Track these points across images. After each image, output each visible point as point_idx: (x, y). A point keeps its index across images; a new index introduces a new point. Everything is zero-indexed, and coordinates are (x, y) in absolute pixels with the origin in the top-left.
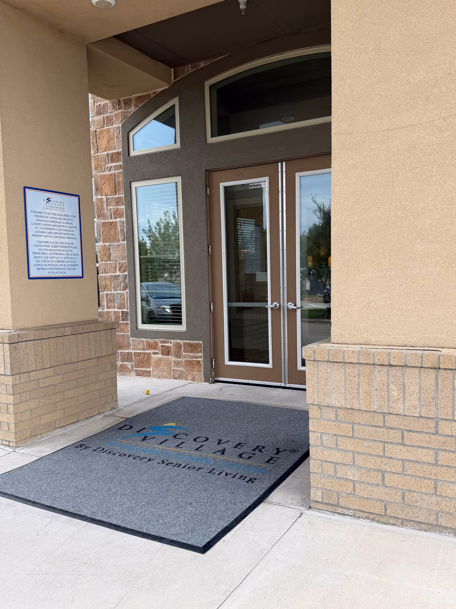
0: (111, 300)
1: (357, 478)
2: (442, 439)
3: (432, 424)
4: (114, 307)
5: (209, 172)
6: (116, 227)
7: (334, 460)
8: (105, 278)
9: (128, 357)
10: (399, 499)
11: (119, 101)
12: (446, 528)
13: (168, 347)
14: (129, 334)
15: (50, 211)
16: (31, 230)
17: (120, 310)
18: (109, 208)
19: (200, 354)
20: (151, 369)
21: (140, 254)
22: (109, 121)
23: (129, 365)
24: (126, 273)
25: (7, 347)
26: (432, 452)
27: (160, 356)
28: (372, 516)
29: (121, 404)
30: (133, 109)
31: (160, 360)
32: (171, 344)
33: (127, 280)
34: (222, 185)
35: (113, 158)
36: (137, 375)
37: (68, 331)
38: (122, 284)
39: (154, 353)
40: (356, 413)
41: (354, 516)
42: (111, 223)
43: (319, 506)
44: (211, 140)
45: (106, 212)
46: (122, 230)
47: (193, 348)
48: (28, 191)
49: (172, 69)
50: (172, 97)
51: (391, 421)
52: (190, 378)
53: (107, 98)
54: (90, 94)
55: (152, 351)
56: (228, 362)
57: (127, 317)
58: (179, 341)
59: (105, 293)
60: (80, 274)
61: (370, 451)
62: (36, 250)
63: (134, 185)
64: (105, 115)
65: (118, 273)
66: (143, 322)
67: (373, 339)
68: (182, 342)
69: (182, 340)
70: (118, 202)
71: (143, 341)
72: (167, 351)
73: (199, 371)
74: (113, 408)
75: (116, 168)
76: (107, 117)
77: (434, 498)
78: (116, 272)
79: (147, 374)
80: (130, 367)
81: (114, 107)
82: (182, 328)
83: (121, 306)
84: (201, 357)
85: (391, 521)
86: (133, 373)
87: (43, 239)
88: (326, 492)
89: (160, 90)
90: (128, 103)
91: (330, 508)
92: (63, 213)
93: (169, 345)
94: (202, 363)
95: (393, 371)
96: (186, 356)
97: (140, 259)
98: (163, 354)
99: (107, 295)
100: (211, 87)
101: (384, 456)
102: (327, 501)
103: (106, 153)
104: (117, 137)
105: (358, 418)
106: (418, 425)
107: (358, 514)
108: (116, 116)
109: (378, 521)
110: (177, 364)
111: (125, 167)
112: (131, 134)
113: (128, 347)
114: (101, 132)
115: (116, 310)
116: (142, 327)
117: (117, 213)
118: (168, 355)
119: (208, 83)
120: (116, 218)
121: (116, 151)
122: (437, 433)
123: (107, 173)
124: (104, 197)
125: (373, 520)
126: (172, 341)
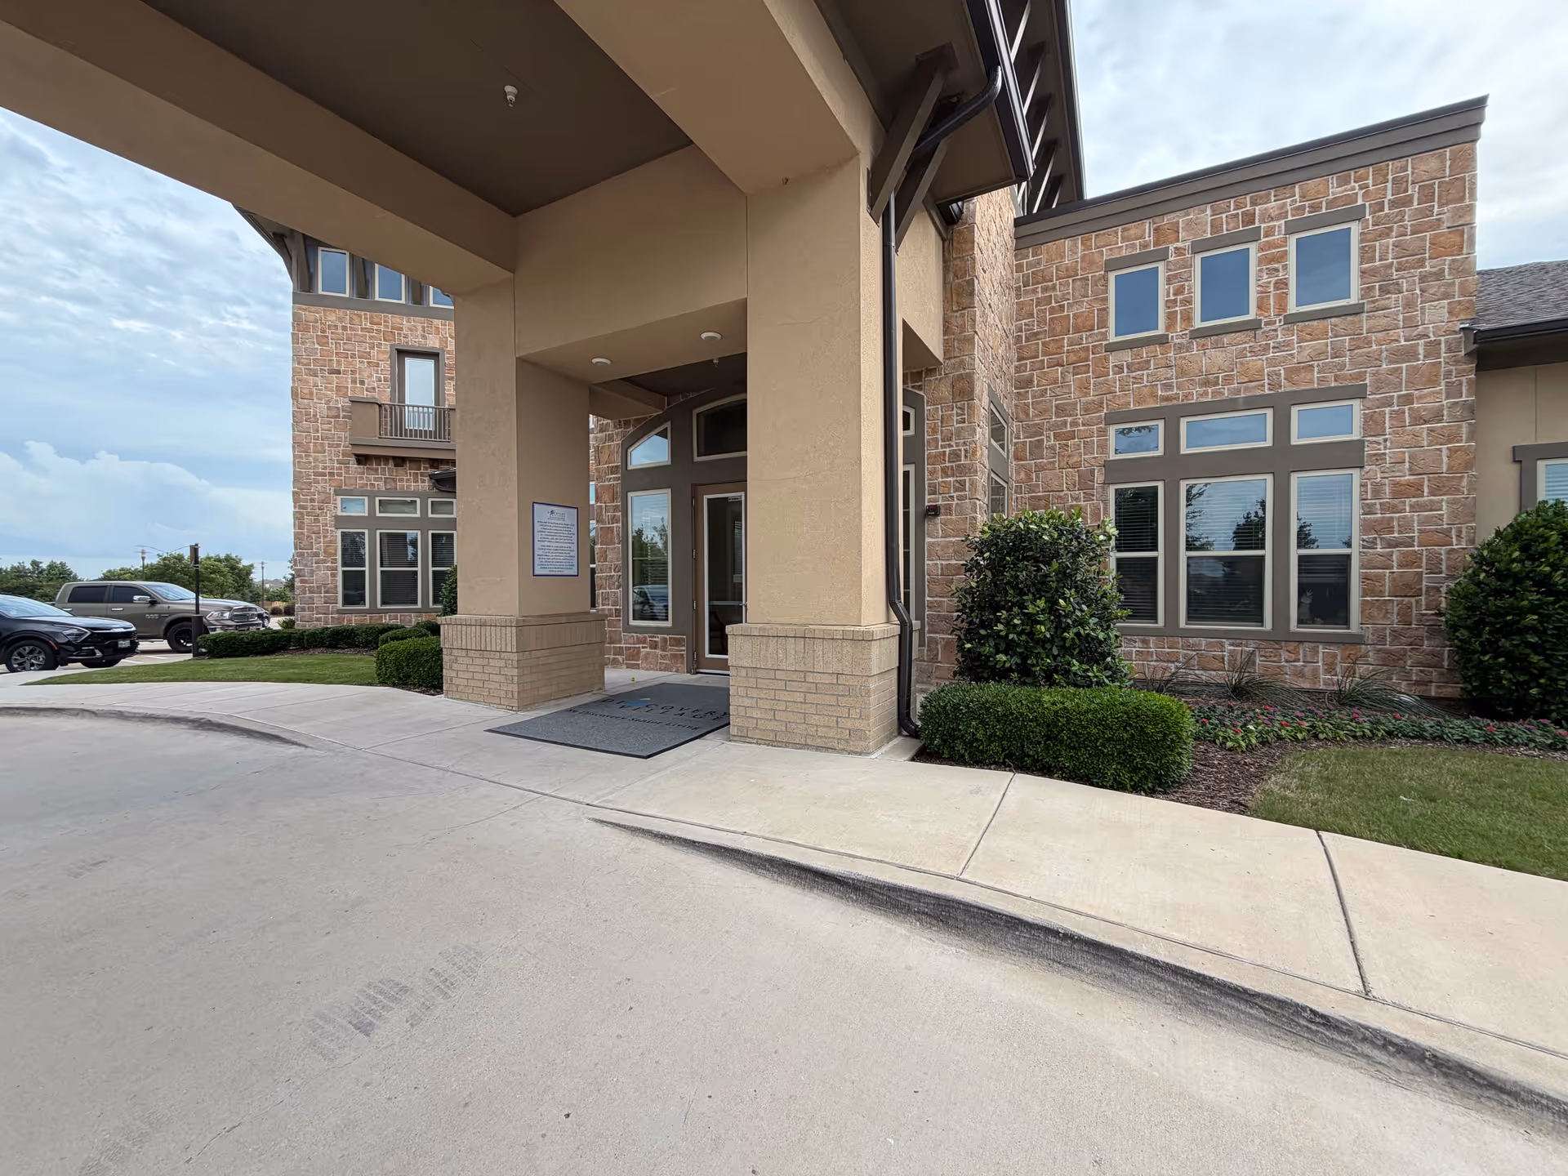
0: (606, 598)
1: (759, 716)
2: (809, 685)
3: (802, 675)
4: (608, 605)
5: (695, 486)
6: (612, 531)
7: (745, 704)
8: (601, 578)
9: (619, 651)
10: (784, 729)
11: (620, 422)
12: (811, 746)
13: (655, 642)
14: (621, 629)
15: (553, 521)
16: (537, 536)
17: (614, 608)
18: (608, 514)
19: (684, 648)
20: (640, 662)
21: (633, 557)
22: (611, 438)
23: (620, 658)
24: (620, 573)
25: (514, 629)
26: (802, 694)
27: (648, 650)
28: (767, 742)
29: (607, 687)
30: (631, 429)
31: (648, 653)
32: (658, 638)
33: (621, 580)
34: (706, 497)
35: (613, 470)
36: (627, 667)
37: (564, 620)
38: (616, 583)
39: (643, 648)
40: (758, 671)
41: (757, 743)
42: (609, 528)
43: (735, 739)
44: (697, 459)
45: (604, 517)
46: (618, 534)
47: (678, 642)
48: (536, 505)
49: (666, 398)
50: (666, 421)
51: (779, 675)
52: (674, 670)
53: (608, 419)
54: (591, 416)
55: (641, 646)
56: (708, 655)
57: (619, 613)
58: (666, 636)
59: (601, 591)
60: (576, 574)
61: (766, 696)
62: (540, 552)
63: (630, 495)
64: (607, 433)
65: (613, 573)
66: (634, 619)
67: (773, 620)
68: (668, 637)
69: (668, 635)
70: (616, 509)
71: (633, 636)
72: (654, 646)
73: (682, 663)
74: (600, 689)
75: (615, 479)
76: (609, 435)
77: (804, 725)
78: (611, 572)
79: (637, 667)
80: (621, 661)
81: (615, 426)
82: (668, 624)
83: (615, 603)
84: (684, 650)
85: (779, 745)
86: (624, 666)
87: (546, 544)
88: (740, 728)
89: (655, 414)
90: (627, 423)
91: (742, 739)
92: (563, 522)
93: (656, 639)
94: (685, 656)
95: (780, 640)
96: (672, 650)
97: (633, 561)
98: (651, 648)
99: (602, 593)
100: (698, 415)
101: (775, 699)
102: (739, 734)
103: (606, 466)
104: (617, 452)
105: (760, 674)
106: (794, 677)
107: (760, 741)
108: (617, 434)
109: (772, 746)
110: (663, 657)
111: (623, 479)
112: (629, 451)
113: (620, 642)
114: (603, 447)
115: (610, 607)
116: (633, 623)
117: (614, 520)
118: (655, 649)
119: (696, 412)
120: (613, 524)
121: (615, 464)
122: (805, 681)
123: (607, 483)
124: (604, 505)
125: (768, 745)
126: (659, 636)
